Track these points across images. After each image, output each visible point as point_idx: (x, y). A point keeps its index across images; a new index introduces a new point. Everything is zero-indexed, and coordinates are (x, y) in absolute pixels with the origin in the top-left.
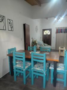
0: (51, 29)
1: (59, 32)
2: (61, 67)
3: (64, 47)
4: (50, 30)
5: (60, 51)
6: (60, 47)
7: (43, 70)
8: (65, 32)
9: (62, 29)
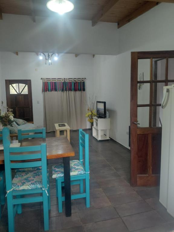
0: (30, 81)
1: (50, 88)
2: (77, 167)
3: (66, 124)
4: (28, 82)
5: (58, 133)
6: (57, 125)
7: (39, 186)
8: (63, 90)
9: (55, 83)
